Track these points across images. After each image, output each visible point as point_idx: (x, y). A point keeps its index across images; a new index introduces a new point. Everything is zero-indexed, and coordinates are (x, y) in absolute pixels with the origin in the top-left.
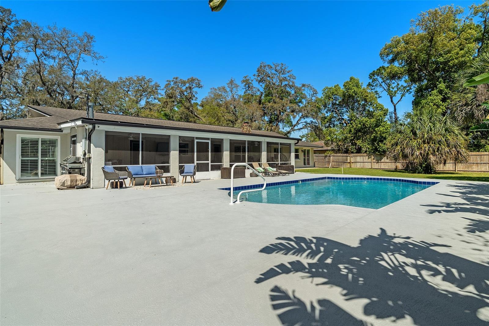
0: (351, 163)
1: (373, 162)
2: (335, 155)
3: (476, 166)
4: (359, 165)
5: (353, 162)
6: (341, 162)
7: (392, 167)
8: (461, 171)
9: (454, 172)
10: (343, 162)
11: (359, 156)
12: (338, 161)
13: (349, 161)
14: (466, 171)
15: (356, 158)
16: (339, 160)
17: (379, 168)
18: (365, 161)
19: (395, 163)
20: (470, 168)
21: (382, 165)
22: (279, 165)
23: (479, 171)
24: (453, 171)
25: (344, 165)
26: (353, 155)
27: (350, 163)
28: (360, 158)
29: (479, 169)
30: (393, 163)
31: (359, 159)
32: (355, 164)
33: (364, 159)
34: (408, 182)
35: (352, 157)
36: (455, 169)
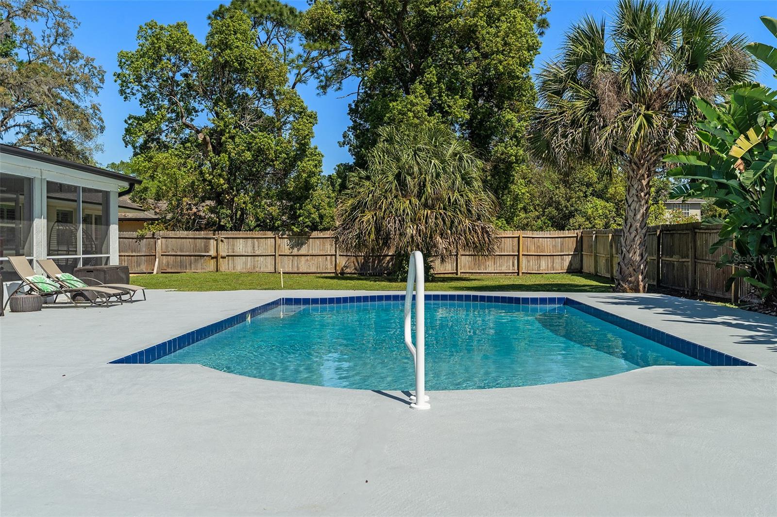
0: (219, 257)
1: (280, 255)
2: (171, 234)
3: (493, 260)
4: (240, 265)
5: (224, 254)
6: (190, 256)
7: (326, 268)
8: (467, 273)
9: (454, 276)
10: (195, 256)
11: (242, 238)
12: (179, 253)
13: (212, 253)
14: (475, 273)
15: (233, 245)
16: (181, 251)
17: (295, 270)
18: (257, 253)
19: (334, 257)
20: (482, 267)
21: (303, 262)
22: (80, 265)
23: (496, 271)
24: (453, 273)
25: (199, 265)
26: (223, 234)
27: (216, 258)
28: (246, 244)
29: (498, 269)
30: (329, 257)
31: (241, 246)
32: (230, 262)
33: (256, 248)
34: (491, 301)
35: (222, 241)
36: (457, 270)
